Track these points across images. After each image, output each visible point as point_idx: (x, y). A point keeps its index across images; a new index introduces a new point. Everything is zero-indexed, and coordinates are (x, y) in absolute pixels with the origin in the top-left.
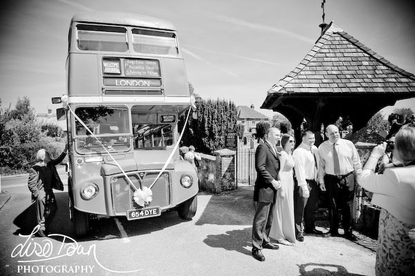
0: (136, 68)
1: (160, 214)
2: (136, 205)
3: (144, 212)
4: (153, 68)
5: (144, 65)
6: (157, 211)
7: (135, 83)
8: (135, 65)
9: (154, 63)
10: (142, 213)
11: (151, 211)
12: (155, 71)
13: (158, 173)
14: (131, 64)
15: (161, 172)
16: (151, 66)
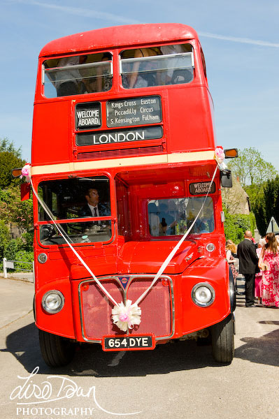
0: (125, 113)
1: (153, 347)
2: (115, 328)
3: (128, 341)
4: (151, 110)
5: (137, 107)
6: (149, 342)
7: (122, 137)
8: (124, 109)
9: (154, 101)
10: (124, 342)
11: (139, 341)
12: (154, 114)
13: (152, 279)
14: (117, 109)
15: (157, 277)
16: (148, 106)
